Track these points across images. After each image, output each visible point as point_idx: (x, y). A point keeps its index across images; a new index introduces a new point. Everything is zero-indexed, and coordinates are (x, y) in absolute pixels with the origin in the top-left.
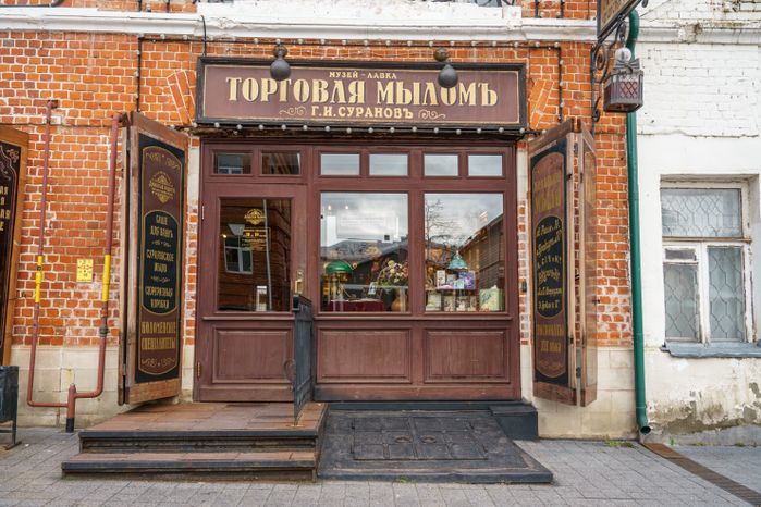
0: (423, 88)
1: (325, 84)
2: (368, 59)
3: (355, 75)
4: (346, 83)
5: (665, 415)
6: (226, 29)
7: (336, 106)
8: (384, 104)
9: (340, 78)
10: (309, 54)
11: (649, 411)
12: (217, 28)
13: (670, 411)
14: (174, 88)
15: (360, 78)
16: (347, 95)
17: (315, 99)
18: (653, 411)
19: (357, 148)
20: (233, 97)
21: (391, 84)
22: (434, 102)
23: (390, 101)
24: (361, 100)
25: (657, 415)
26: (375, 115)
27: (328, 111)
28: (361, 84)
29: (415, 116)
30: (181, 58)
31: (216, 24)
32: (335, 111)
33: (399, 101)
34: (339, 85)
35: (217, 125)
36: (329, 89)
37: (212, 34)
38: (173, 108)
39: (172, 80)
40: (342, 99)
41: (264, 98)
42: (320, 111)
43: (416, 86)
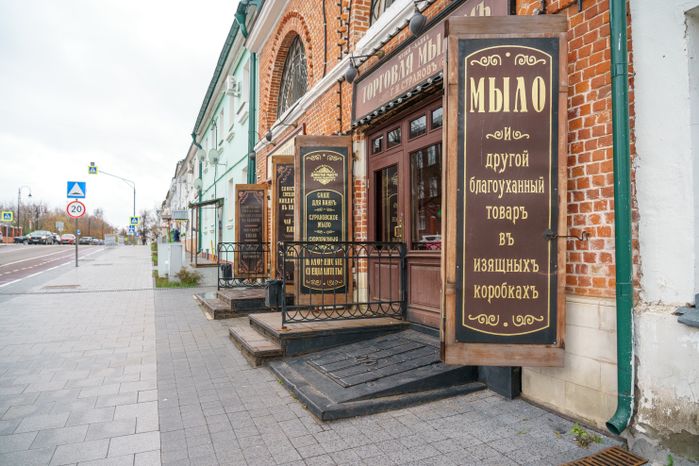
3: (409, 50)
5: (666, 419)
7: (400, 82)
11: (643, 404)
13: (675, 414)
16: (405, 70)
18: (649, 406)
21: (425, 45)
25: (654, 414)
28: (412, 55)
32: (400, 86)
36: (398, 70)
40: (403, 76)
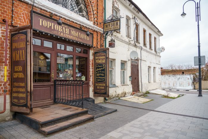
0: (78, 34)
1: (61, 27)
2: (69, 24)
3: (67, 27)
4: (65, 28)
6: (39, 5)
7: (63, 33)
8: (72, 35)
9: (64, 27)
10: (57, 19)
12: (37, 4)
14: (24, 17)
15: (68, 28)
16: (66, 31)
17: (59, 30)
19: (64, 44)
20: (41, 24)
21: (73, 31)
22: (80, 37)
23: (73, 35)
24: (68, 33)
26: (70, 37)
27: (62, 34)
28: (68, 29)
29: (77, 40)
30: (26, 8)
31: (37, 2)
32: (63, 34)
33: (75, 35)
34: (64, 28)
35: (38, 31)
36: (62, 29)
37: (35, 5)
38: (23, 23)
39: (23, 14)
40: (65, 32)
41: (48, 27)
42: (60, 34)
43: (77, 33)
